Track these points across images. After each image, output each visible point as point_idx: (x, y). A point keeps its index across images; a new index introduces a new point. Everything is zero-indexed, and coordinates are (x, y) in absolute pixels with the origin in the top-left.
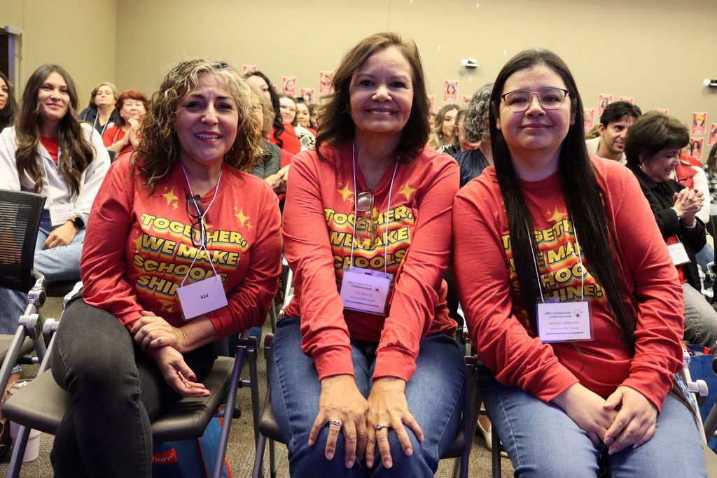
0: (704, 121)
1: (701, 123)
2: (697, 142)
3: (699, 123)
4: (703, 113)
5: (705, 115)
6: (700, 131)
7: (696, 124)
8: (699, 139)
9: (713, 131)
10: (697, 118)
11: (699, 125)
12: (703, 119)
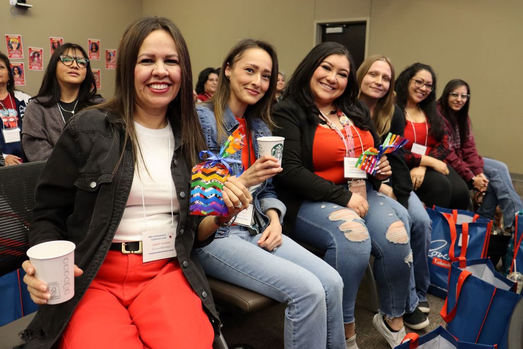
0: (19, 45)
1: (17, 46)
2: (17, 67)
3: (15, 46)
4: (17, 36)
5: (19, 37)
6: (17, 56)
7: (12, 48)
8: (18, 64)
9: (31, 55)
10: (11, 40)
11: (15, 49)
12: (18, 42)
